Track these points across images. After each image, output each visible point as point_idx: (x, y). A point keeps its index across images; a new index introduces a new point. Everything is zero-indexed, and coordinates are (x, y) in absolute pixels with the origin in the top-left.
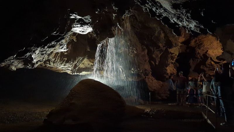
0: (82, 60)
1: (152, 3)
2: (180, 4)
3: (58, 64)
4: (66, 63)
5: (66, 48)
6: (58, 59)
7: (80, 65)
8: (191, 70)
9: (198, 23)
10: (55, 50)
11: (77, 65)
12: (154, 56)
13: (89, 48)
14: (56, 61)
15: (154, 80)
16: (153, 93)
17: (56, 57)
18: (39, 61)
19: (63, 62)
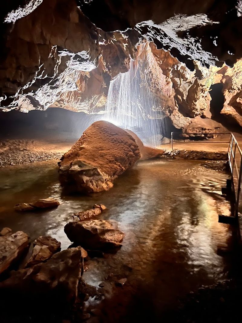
0: (98, 99)
1: (154, 31)
2: (186, 31)
3: (73, 104)
4: (81, 102)
5: (75, 87)
6: (72, 98)
7: (97, 103)
8: (226, 104)
9: (211, 55)
10: (63, 90)
11: (93, 104)
12: (181, 89)
13: (105, 84)
14: (70, 100)
15: (181, 116)
16: (180, 130)
17: (70, 96)
18: (47, 102)
19: (78, 101)
